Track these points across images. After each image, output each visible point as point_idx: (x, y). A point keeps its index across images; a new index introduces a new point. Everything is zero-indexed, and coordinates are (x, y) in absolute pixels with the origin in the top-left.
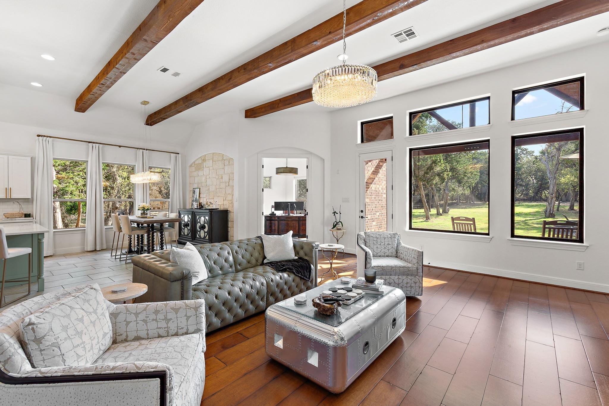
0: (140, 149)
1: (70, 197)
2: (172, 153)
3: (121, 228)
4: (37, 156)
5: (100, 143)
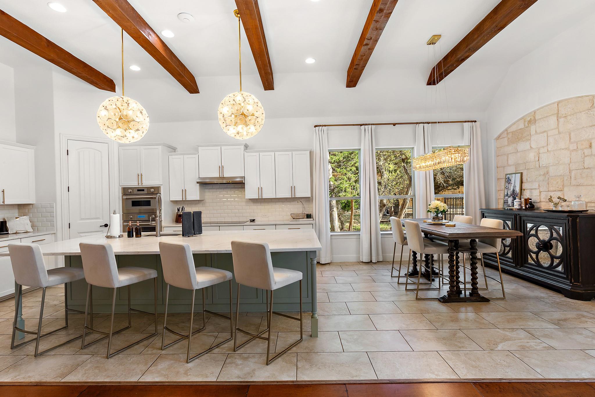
0: (420, 123)
1: (344, 194)
2: (465, 122)
3: (405, 239)
4: (314, 149)
5: (372, 124)
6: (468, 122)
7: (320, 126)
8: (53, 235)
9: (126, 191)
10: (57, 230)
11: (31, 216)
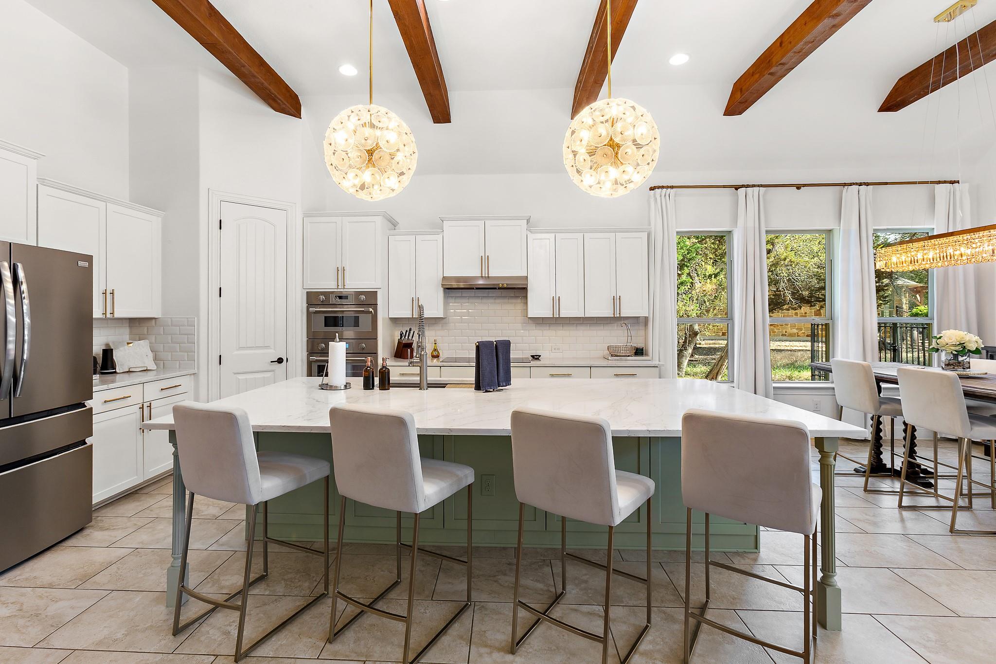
0: (851, 184)
2: (939, 182)
4: (653, 229)
5: (759, 186)
6: (945, 182)
7: (663, 187)
8: (193, 376)
9: (313, 299)
10: (198, 368)
11: (153, 341)
